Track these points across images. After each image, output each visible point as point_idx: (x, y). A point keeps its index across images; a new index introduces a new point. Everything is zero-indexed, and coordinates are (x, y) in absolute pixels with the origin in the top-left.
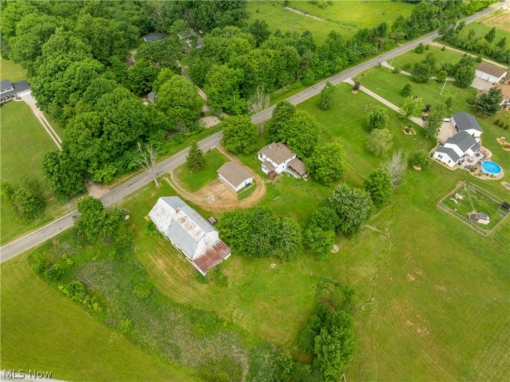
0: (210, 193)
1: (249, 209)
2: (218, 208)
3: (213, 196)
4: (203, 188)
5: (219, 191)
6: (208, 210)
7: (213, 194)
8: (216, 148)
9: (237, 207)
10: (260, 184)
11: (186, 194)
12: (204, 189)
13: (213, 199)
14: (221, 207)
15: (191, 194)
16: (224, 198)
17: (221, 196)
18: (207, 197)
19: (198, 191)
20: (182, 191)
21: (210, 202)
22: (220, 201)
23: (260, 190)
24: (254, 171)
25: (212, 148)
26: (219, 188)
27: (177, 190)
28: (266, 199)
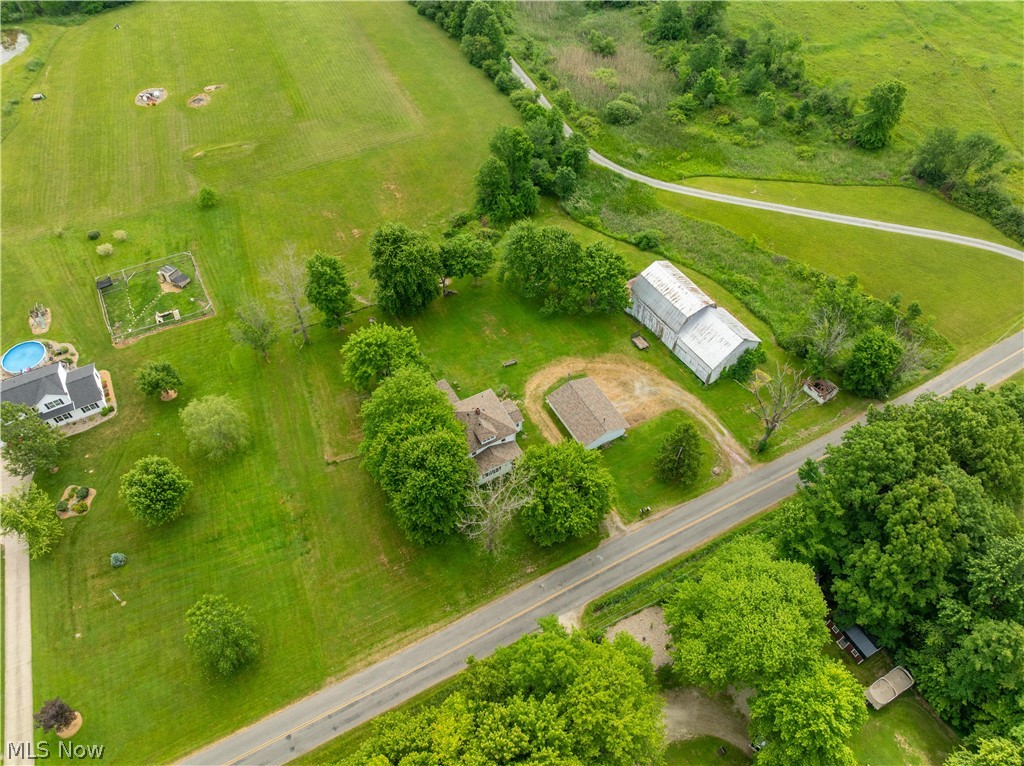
0: (645, 399)
1: (568, 355)
2: (628, 366)
3: (637, 392)
4: (658, 414)
5: (624, 400)
6: (647, 366)
7: (638, 398)
8: (625, 524)
9: (591, 362)
10: (535, 399)
11: (694, 408)
12: (655, 411)
13: (637, 385)
14: (623, 367)
15: (685, 405)
16: (615, 383)
17: (621, 388)
18: (652, 393)
19: (667, 409)
20: (705, 416)
21: (644, 380)
22: (625, 378)
23: (538, 387)
24: (541, 433)
25: (637, 526)
26: (624, 407)
27: (715, 420)
28: (529, 367)
